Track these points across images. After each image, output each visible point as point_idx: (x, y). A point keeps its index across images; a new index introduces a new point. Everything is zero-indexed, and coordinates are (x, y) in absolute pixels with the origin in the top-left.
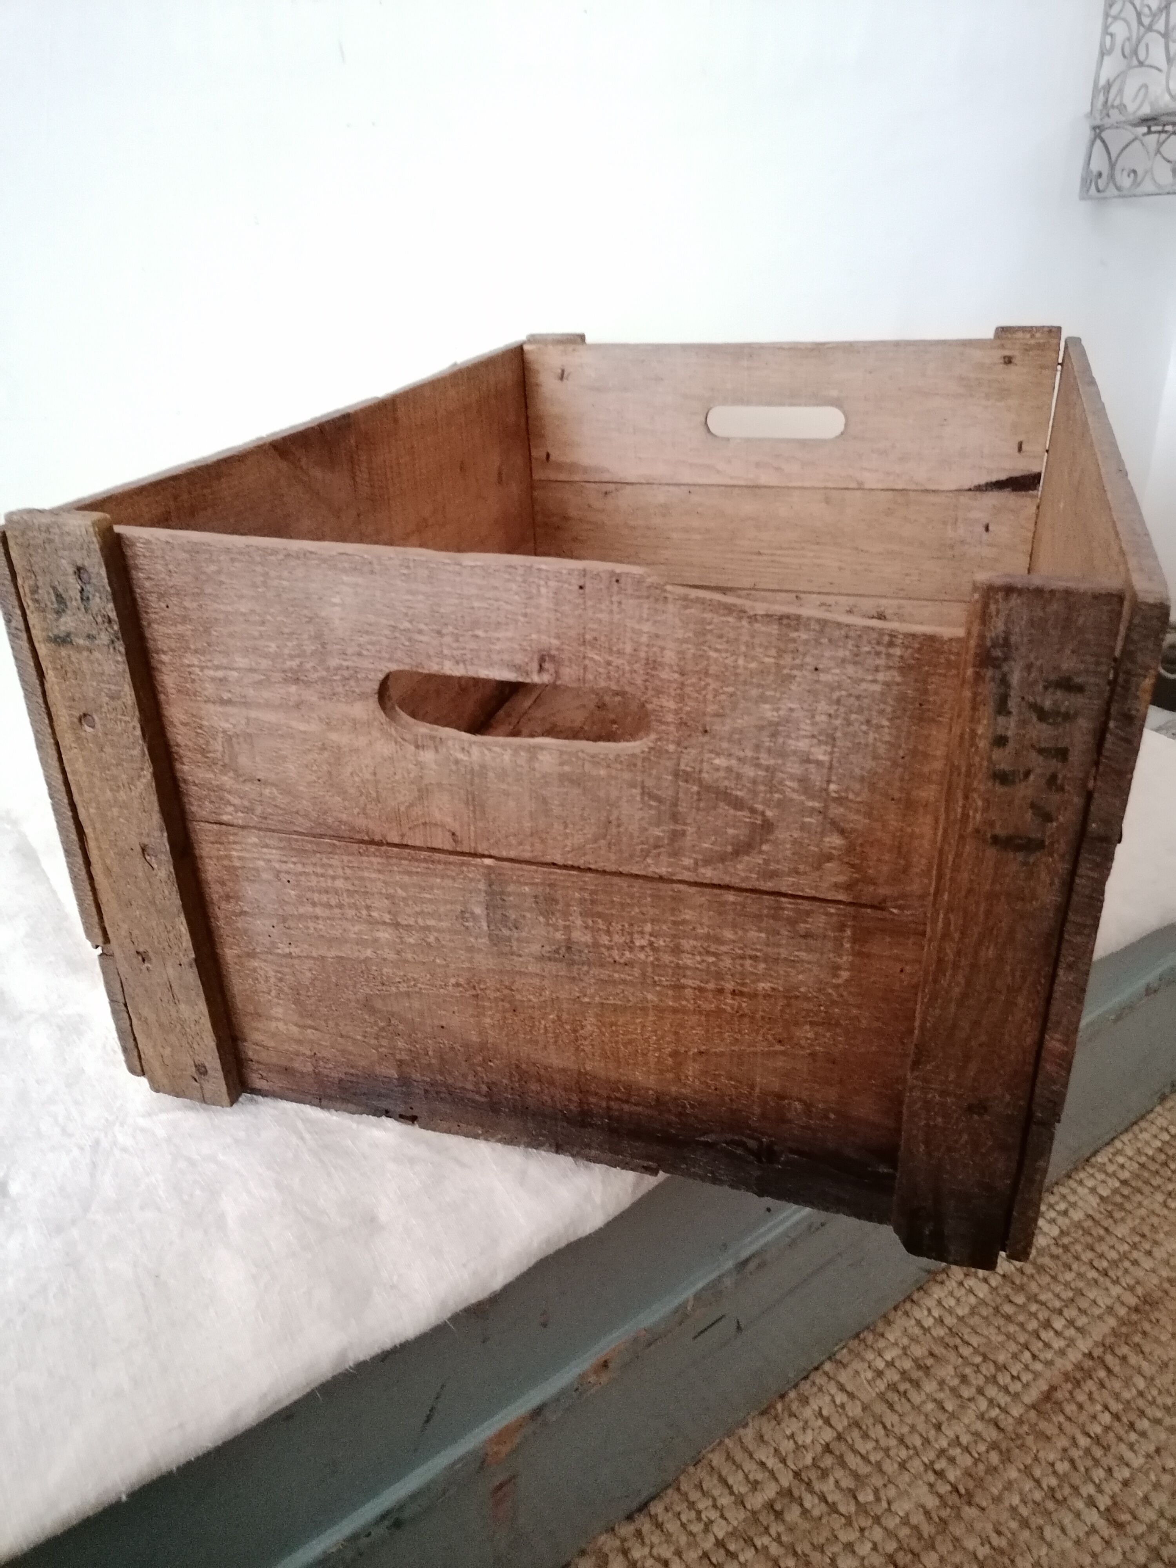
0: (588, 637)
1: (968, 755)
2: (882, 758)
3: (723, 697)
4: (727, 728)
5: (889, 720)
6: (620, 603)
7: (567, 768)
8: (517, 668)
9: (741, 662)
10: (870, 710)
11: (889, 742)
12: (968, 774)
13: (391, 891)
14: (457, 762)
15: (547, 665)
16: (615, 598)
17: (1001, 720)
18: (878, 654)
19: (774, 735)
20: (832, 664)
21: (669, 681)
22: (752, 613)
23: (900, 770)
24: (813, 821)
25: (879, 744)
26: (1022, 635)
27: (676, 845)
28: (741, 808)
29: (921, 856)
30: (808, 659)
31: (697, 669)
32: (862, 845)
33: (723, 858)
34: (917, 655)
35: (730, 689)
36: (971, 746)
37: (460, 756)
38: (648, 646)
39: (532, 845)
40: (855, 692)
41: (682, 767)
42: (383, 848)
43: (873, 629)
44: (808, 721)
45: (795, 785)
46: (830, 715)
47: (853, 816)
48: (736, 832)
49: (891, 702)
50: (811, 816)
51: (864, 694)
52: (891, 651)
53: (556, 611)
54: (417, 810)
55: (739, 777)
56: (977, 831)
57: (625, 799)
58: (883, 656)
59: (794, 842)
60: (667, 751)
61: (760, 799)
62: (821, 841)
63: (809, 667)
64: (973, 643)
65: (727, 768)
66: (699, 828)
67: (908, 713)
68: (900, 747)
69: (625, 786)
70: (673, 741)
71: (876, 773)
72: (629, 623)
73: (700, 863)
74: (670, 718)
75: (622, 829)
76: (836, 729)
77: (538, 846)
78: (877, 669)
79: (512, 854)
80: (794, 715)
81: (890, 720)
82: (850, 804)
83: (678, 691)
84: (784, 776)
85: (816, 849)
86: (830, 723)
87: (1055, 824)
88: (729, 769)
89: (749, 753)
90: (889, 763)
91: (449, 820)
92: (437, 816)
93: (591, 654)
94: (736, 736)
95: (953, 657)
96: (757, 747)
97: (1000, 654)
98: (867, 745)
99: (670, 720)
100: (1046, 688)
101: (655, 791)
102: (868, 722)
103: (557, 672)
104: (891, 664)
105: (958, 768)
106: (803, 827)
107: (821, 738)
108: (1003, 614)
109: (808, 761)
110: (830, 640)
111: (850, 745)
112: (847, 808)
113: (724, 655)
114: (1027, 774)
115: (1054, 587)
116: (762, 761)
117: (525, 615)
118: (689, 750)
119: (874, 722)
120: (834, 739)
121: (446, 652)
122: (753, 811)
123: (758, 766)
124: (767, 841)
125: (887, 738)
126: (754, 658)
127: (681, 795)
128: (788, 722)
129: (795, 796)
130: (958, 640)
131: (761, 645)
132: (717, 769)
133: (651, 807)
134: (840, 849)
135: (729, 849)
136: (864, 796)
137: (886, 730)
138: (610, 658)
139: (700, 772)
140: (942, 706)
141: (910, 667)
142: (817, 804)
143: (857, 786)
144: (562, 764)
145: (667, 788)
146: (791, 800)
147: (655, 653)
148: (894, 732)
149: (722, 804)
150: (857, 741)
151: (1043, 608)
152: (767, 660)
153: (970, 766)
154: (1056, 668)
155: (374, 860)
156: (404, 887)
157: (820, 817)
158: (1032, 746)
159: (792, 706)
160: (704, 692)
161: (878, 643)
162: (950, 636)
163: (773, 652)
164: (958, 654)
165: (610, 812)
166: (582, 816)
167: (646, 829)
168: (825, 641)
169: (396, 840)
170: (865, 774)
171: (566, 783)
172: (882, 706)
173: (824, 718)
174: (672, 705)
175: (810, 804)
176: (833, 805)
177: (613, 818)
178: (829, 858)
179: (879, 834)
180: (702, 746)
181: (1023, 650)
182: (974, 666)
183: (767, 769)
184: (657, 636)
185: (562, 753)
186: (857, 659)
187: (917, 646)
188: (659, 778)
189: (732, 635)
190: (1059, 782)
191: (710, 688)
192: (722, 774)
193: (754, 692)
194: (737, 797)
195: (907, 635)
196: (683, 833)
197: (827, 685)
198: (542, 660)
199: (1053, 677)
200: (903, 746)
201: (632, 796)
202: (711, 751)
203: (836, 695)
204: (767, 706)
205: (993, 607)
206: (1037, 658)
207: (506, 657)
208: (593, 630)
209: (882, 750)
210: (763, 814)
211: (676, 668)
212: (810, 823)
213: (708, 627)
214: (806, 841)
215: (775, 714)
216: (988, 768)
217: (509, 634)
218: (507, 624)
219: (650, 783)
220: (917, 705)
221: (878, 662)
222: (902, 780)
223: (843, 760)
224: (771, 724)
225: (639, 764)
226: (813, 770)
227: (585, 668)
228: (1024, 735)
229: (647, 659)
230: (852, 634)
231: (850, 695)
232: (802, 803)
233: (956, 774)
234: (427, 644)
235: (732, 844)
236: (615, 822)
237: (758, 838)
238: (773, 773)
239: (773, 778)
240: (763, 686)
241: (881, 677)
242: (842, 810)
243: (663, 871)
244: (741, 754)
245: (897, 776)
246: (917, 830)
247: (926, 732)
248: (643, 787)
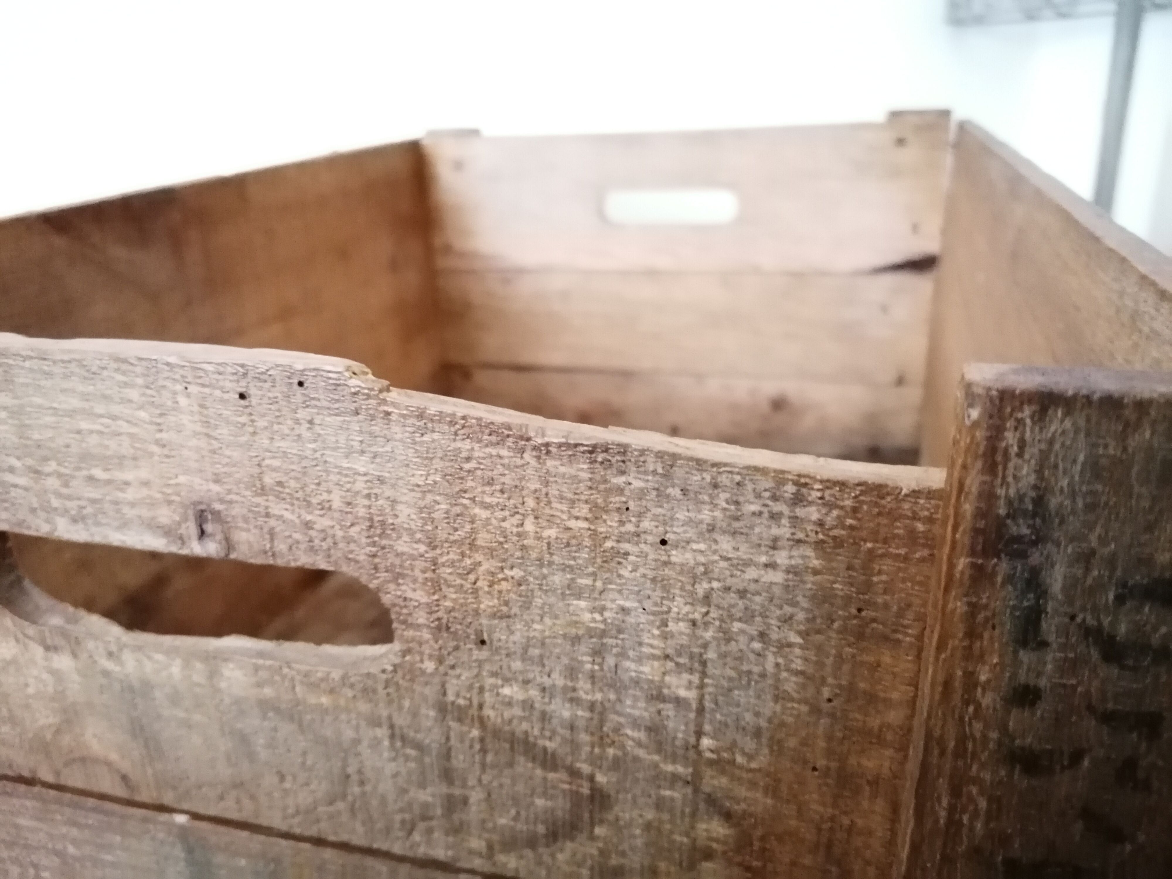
0: (268, 480)
1: (961, 719)
2: (792, 700)
3: (504, 585)
4: (517, 637)
5: (800, 633)
6: (311, 422)
7: (268, 692)
8: (167, 532)
9: (529, 526)
10: (764, 616)
11: (802, 673)
12: (960, 752)
13: (59, 846)
14: (106, 673)
15: (209, 528)
16: (302, 414)
17: (1025, 656)
18: (775, 517)
19: (598, 653)
20: (691, 533)
21: (413, 558)
22: (540, 441)
23: (824, 721)
24: (676, 795)
25: (784, 674)
26: (1073, 495)
27: (456, 817)
28: (554, 768)
29: (868, 863)
30: (646, 524)
31: (456, 537)
32: (763, 839)
33: (532, 842)
34: (849, 521)
35: (517, 573)
36: (967, 703)
37: (109, 665)
38: (368, 496)
39: (238, 801)
40: (736, 583)
41: (450, 697)
42: (36, 789)
43: (763, 471)
44: (656, 632)
45: (641, 735)
46: (694, 623)
47: (742, 792)
48: (549, 804)
49: (805, 603)
50: (672, 788)
51: (753, 587)
52: (800, 512)
53: (208, 435)
54: (66, 740)
55: (544, 717)
56: (976, 851)
57: (365, 743)
58: (784, 521)
59: (648, 827)
60: (423, 672)
61: (583, 756)
62: (693, 827)
63: (650, 538)
64: (968, 508)
65: (524, 702)
66: (489, 795)
67: (836, 625)
68: (823, 681)
69: (363, 724)
70: (430, 657)
71: (783, 724)
72: (331, 457)
73: (497, 847)
74: (421, 617)
75: (368, 788)
76: (705, 646)
77: (247, 803)
78: (774, 545)
79: (212, 811)
80: (631, 620)
81: (804, 634)
82: (737, 772)
83: (429, 575)
84: (622, 720)
85: (685, 840)
86: (693, 636)
87: (1128, 847)
88: (528, 705)
89: (559, 680)
90: (804, 708)
91: (114, 756)
92: (96, 748)
93: (277, 509)
94: (535, 652)
95: (920, 527)
96: (572, 672)
97: (1025, 531)
98: (763, 675)
99: (421, 621)
100: (1120, 599)
101: (412, 734)
102: (762, 636)
103: (227, 539)
104: (800, 535)
105: (941, 742)
106: (659, 805)
107: (681, 660)
108: (1032, 452)
109: (660, 698)
110: (684, 491)
111: (733, 674)
112: (733, 778)
113: (499, 514)
114: (1076, 757)
115: (1146, 395)
116: (581, 694)
117: (158, 443)
118: (458, 671)
119: (774, 636)
120: (704, 663)
121: (55, 503)
122: (574, 773)
123: (575, 701)
124: (601, 822)
125: (798, 665)
126: (551, 520)
127: (453, 742)
128: (620, 631)
129: (641, 753)
130: (930, 494)
131: (561, 498)
132: (509, 703)
133: (407, 758)
134: (725, 843)
135: (541, 829)
136: (762, 760)
137: (797, 651)
138: (309, 518)
139: (481, 707)
140: (901, 614)
141: (838, 542)
142: (680, 769)
143: (750, 744)
144: (260, 685)
145: (430, 730)
146: (636, 759)
147: (382, 509)
148: (812, 655)
149: (521, 759)
150: (745, 668)
151: (1122, 438)
152: (573, 524)
153: (962, 740)
154: (1147, 562)
155: (28, 803)
156: (75, 842)
157: (689, 790)
158: (1090, 708)
159: (627, 604)
160: (472, 577)
161: (775, 498)
162: (914, 486)
163: (584, 510)
164: (930, 520)
165: (345, 760)
166: (303, 763)
167: (405, 791)
168: (675, 492)
169: (50, 778)
170: (763, 724)
171: (271, 714)
172: (788, 610)
173: (682, 626)
174: (420, 596)
175: (670, 768)
176: (708, 773)
177: (350, 770)
178: (708, 855)
179: (793, 823)
180: (480, 663)
181: (1074, 524)
182: (973, 553)
183: (592, 706)
184: (381, 480)
185: (257, 669)
186: (736, 525)
187: (848, 503)
188: (415, 714)
189: (508, 480)
190: (1141, 774)
191: (481, 569)
192: (517, 711)
193: (558, 579)
194: (545, 749)
195: (829, 484)
196: (465, 801)
197: (683, 569)
198: (201, 518)
199: (1138, 578)
200: (830, 680)
201: (375, 738)
202: (494, 674)
203: (701, 588)
204: (583, 604)
205: (1010, 438)
206: (1103, 541)
207: (145, 513)
208: (274, 470)
209: (790, 685)
210: (591, 778)
211: (419, 536)
212: (672, 799)
213: (467, 466)
214: (668, 826)
215: (597, 617)
216: (1000, 743)
217: (144, 474)
218: (135, 459)
219: (400, 721)
220: (854, 611)
221: (775, 531)
222: (830, 738)
223: (720, 698)
224: (591, 633)
225: (381, 692)
226: (671, 713)
227: (272, 534)
228: (1074, 687)
229: (371, 520)
230: (724, 479)
231: (727, 589)
232: (656, 766)
233: (936, 752)
234: (26, 489)
235: (545, 822)
236: (355, 778)
237: (586, 815)
238: (602, 714)
239: (602, 723)
240: (571, 568)
241: (782, 558)
242: (724, 781)
243: (440, 853)
244: (547, 681)
245: (820, 731)
246: (860, 822)
247: (871, 659)
248: (392, 727)
